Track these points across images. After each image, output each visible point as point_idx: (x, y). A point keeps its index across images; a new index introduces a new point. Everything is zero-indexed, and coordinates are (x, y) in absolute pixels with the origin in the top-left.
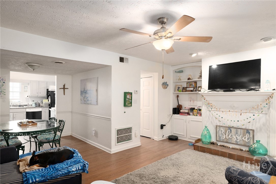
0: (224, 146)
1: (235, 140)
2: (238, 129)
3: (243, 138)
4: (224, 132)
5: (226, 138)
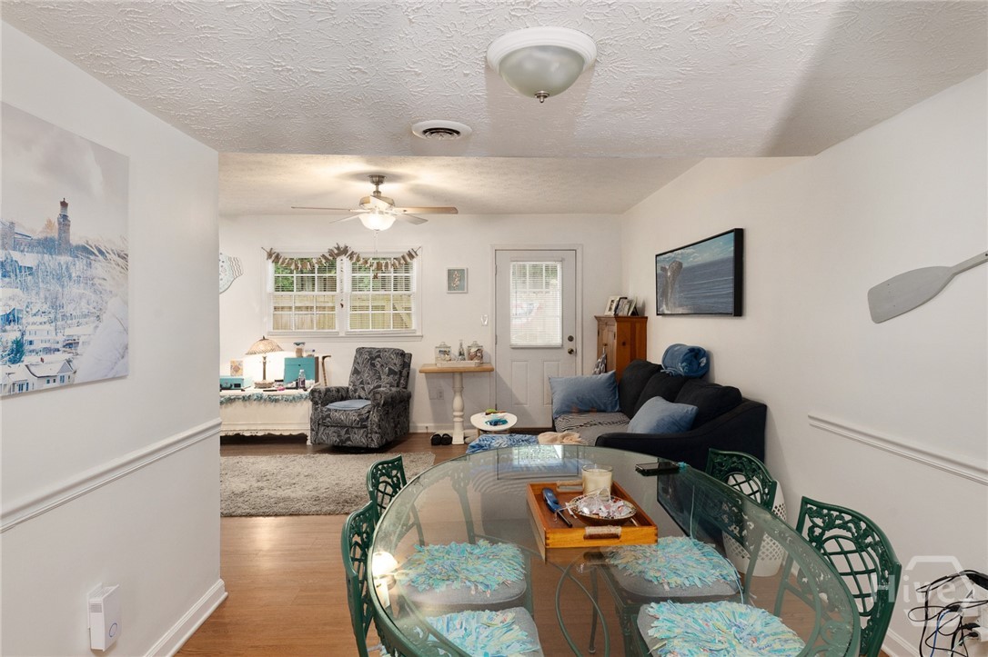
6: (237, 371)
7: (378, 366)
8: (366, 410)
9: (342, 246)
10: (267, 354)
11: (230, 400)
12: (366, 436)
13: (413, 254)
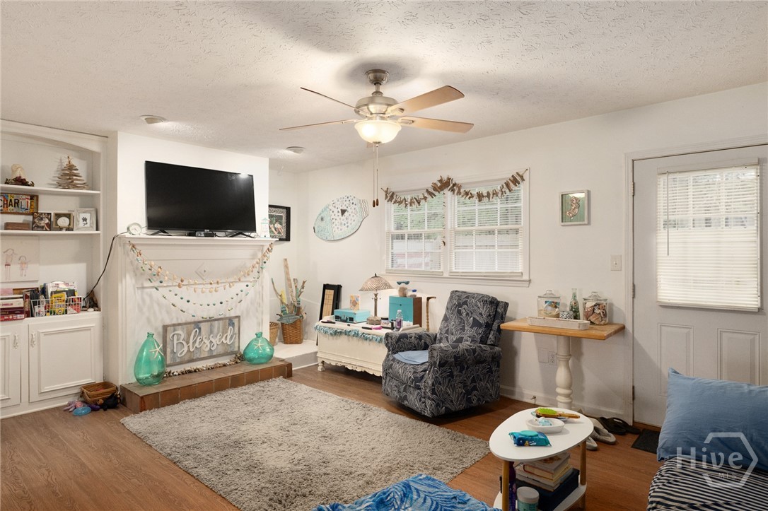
0: (190, 372)
1: (208, 349)
2: (213, 323)
3: (223, 340)
4: (186, 339)
5: (189, 351)
6: (355, 306)
7: (464, 315)
8: (424, 367)
9: (445, 178)
10: (378, 292)
11: (337, 333)
12: (420, 400)
13: (518, 178)
